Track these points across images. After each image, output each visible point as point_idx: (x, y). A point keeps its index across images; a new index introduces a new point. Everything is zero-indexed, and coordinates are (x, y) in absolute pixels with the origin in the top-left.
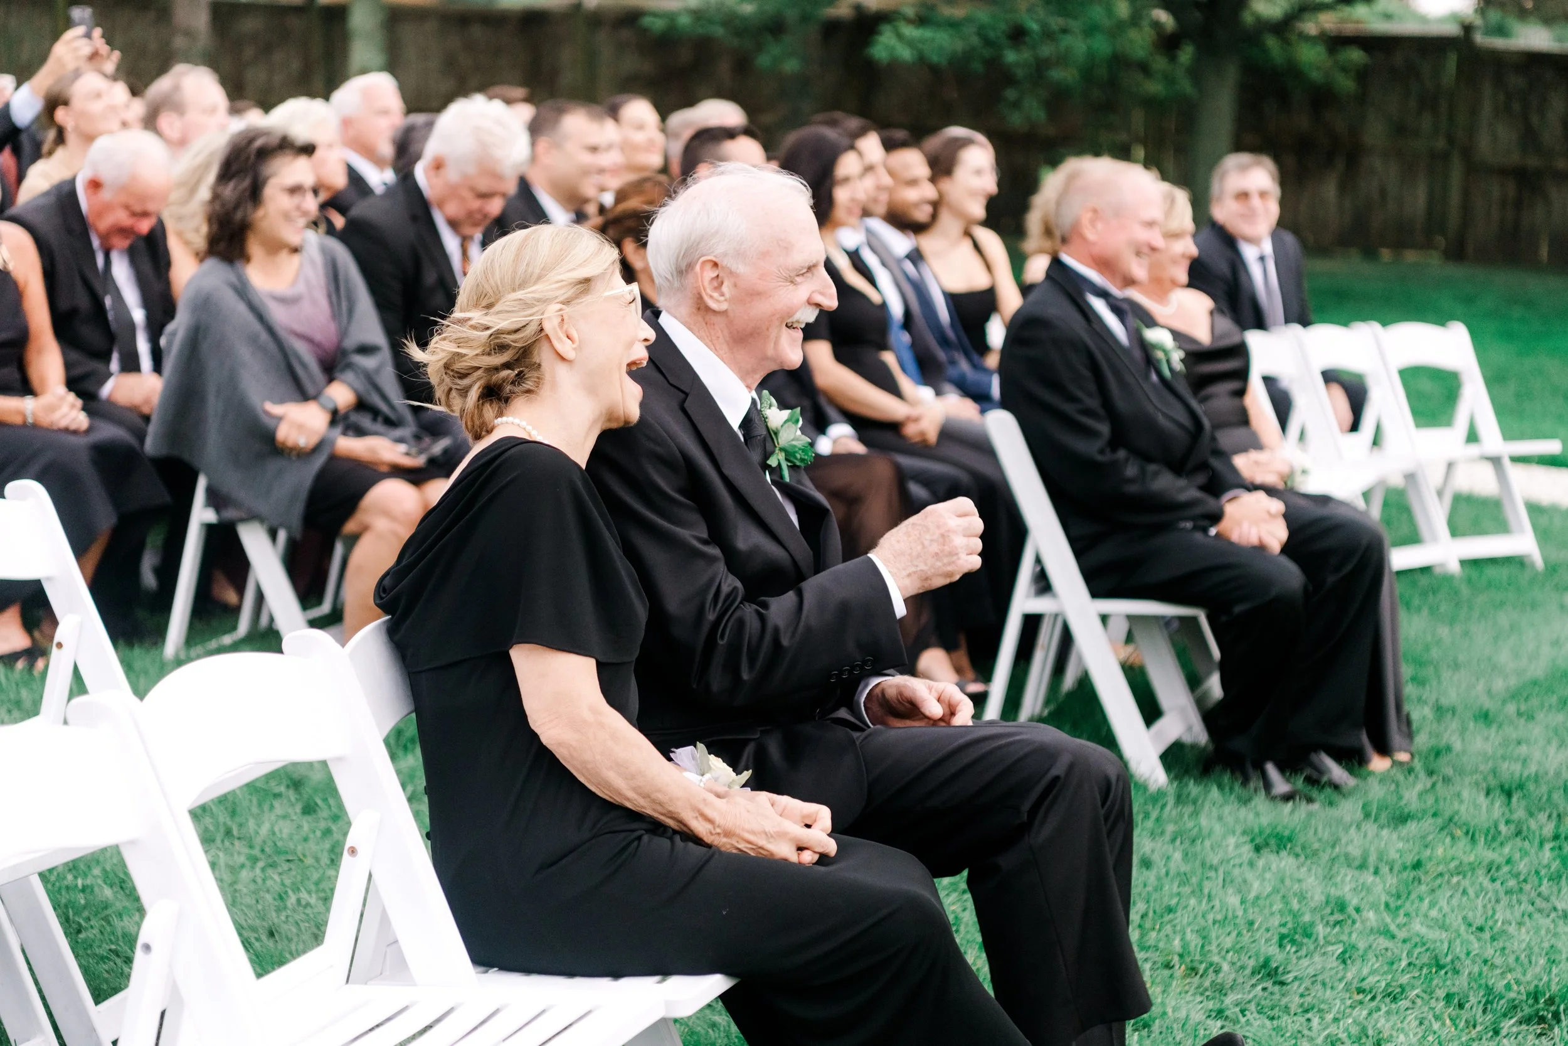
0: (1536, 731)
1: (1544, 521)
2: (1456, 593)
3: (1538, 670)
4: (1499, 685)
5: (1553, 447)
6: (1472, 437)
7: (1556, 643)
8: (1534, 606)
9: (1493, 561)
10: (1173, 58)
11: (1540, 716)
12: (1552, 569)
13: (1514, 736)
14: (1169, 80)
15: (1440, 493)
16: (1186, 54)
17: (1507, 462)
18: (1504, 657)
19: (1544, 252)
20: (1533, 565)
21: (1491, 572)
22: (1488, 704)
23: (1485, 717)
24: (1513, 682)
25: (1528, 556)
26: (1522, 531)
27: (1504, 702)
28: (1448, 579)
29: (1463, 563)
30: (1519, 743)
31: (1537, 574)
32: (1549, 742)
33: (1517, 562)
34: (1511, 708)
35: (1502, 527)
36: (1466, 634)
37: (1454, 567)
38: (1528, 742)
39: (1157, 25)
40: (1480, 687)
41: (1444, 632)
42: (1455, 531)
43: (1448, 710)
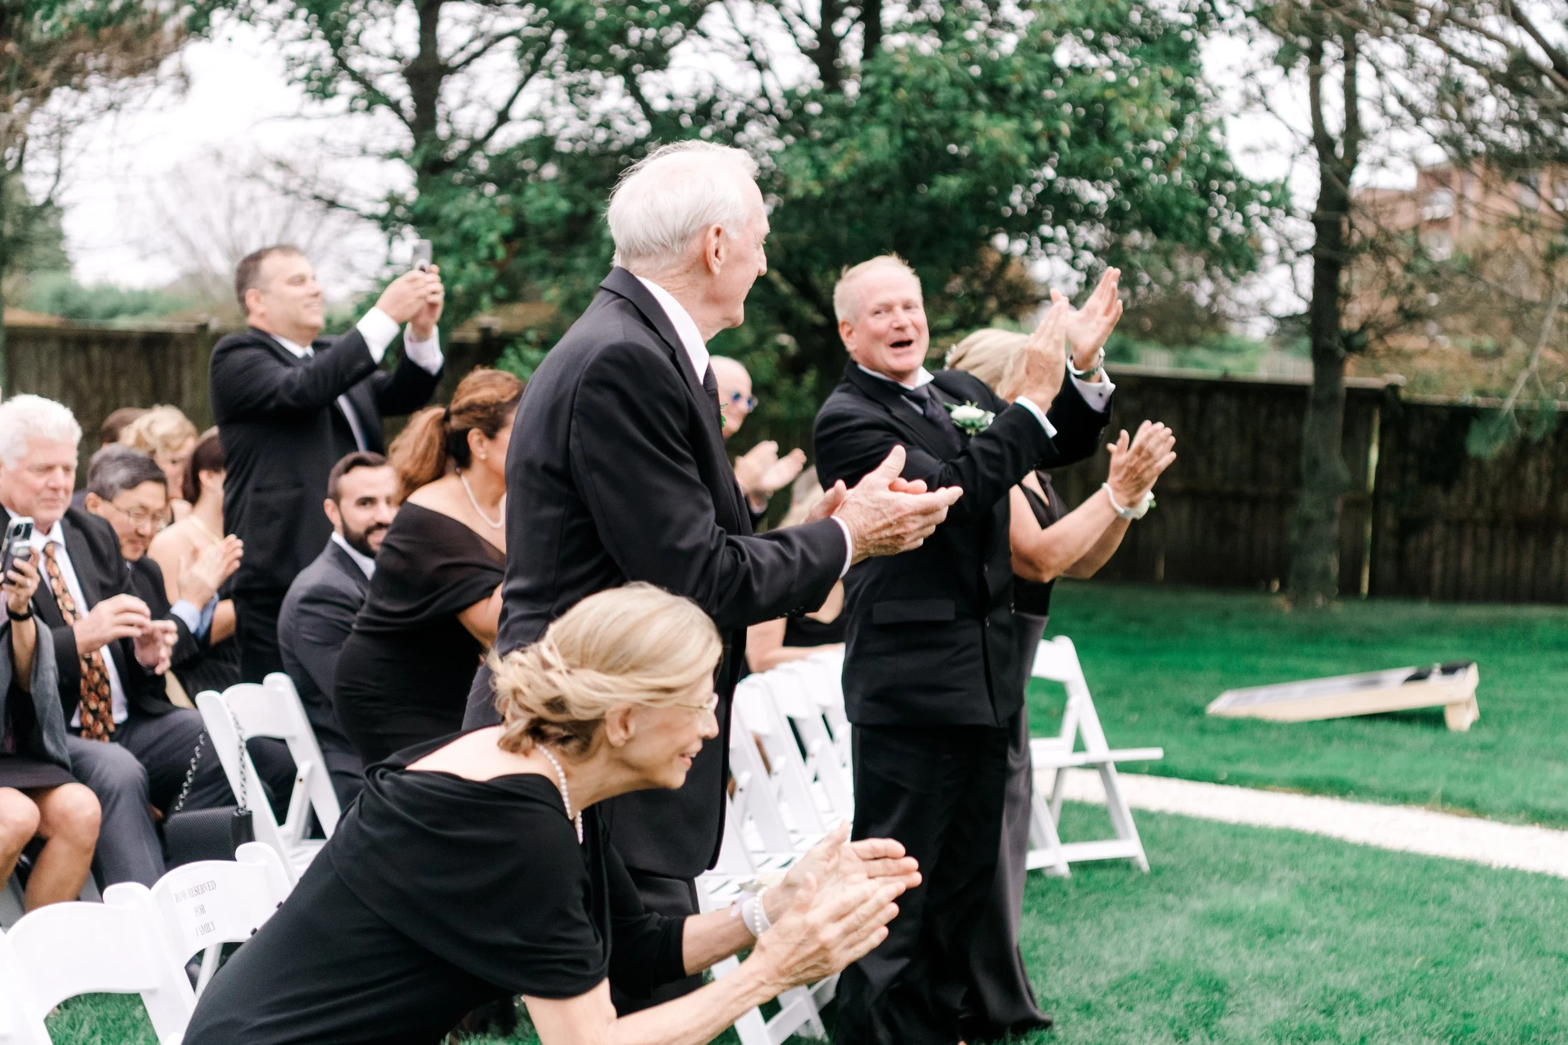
0: (1134, 1019)
1: (1150, 827)
2: (1065, 894)
3: (1139, 963)
4: (1102, 979)
5: (1155, 754)
6: (1079, 746)
7: (1156, 940)
8: (1138, 905)
9: (1100, 864)
10: (798, 383)
11: (1139, 1006)
12: (1157, 871)
13: (1113, 1024)
14: (794, 402)
15: (1050, 802)
16: (810, 379)
17: (1112, 768)
18: (1107, 953)
19: (1161, 570)
20: (1139, 868)
21: (1099, 875)
22: (1091, 997)
23: (1087, 1009)
24: (1115, 975)
25: (1133, 858)
26: (1128, 836)
27: (1105, 995)
28: (1058, 881)
29: (1072, 865)
30: (1117, 1032)
31: (1142, 874)
32: (1146, 1029)
33: (1123, 865)
34: (1111, 1000)
35: (1110, 833)
36: (1072, 933)
37: (1063, 870)
38: (1126, 1031)
39: (781, 349)
40: (1084, 982)
41: (1051, 931)
42: (1064, 839)
43: (1053, 1002)
